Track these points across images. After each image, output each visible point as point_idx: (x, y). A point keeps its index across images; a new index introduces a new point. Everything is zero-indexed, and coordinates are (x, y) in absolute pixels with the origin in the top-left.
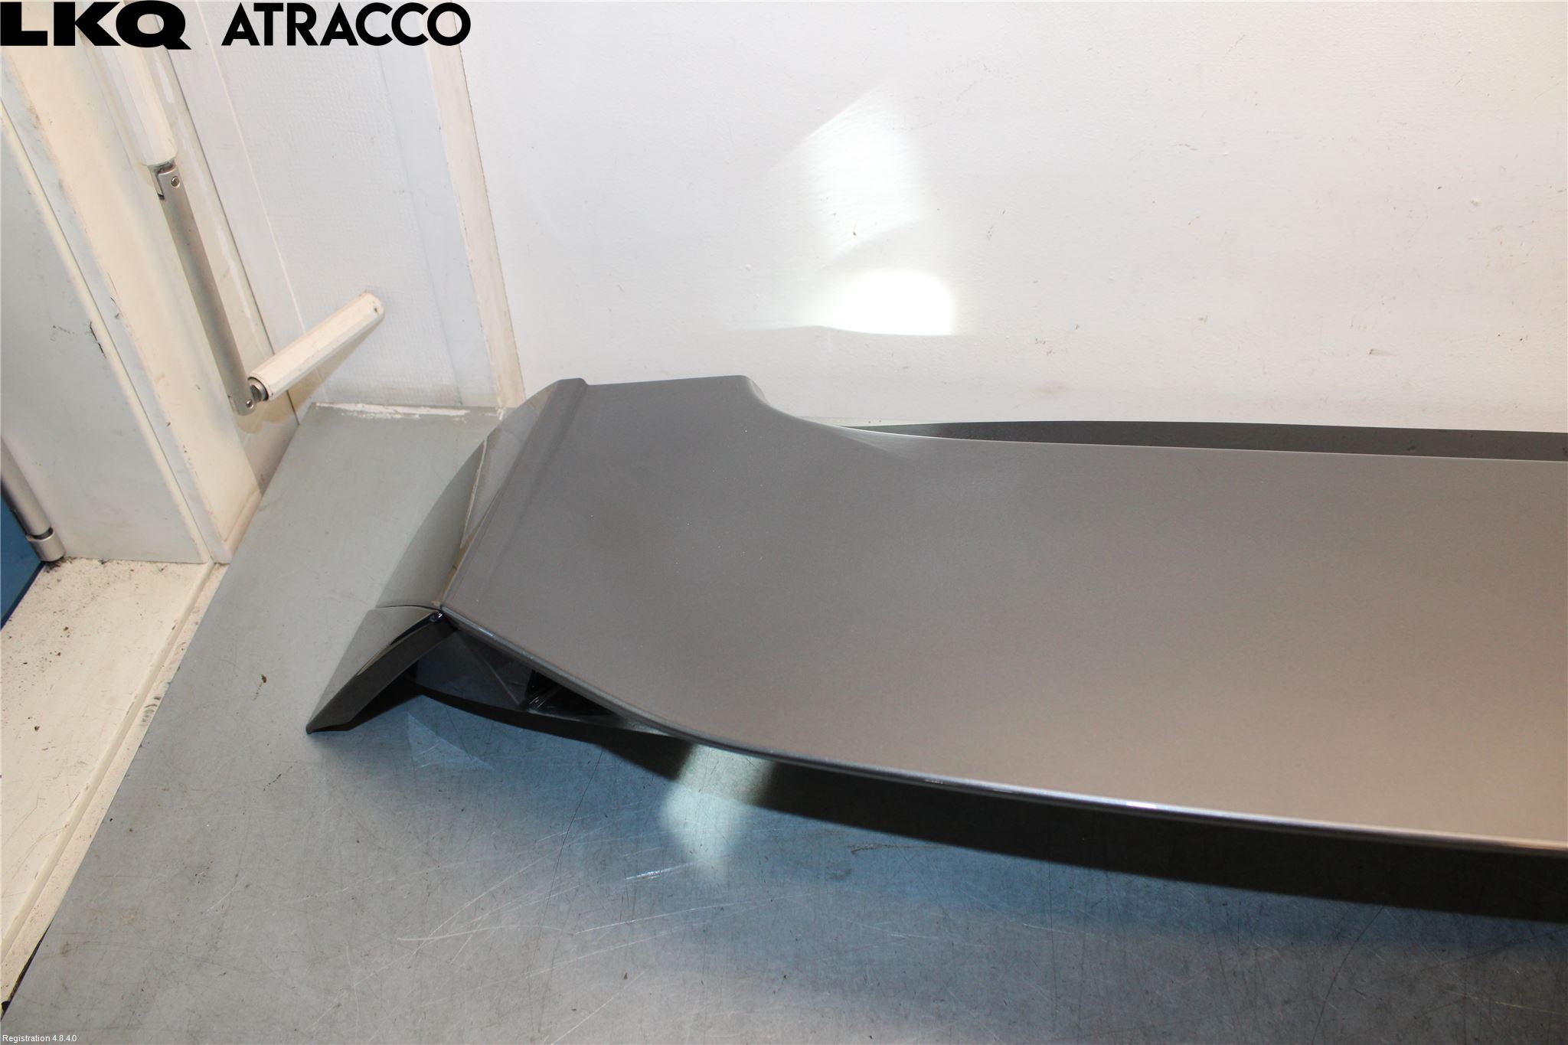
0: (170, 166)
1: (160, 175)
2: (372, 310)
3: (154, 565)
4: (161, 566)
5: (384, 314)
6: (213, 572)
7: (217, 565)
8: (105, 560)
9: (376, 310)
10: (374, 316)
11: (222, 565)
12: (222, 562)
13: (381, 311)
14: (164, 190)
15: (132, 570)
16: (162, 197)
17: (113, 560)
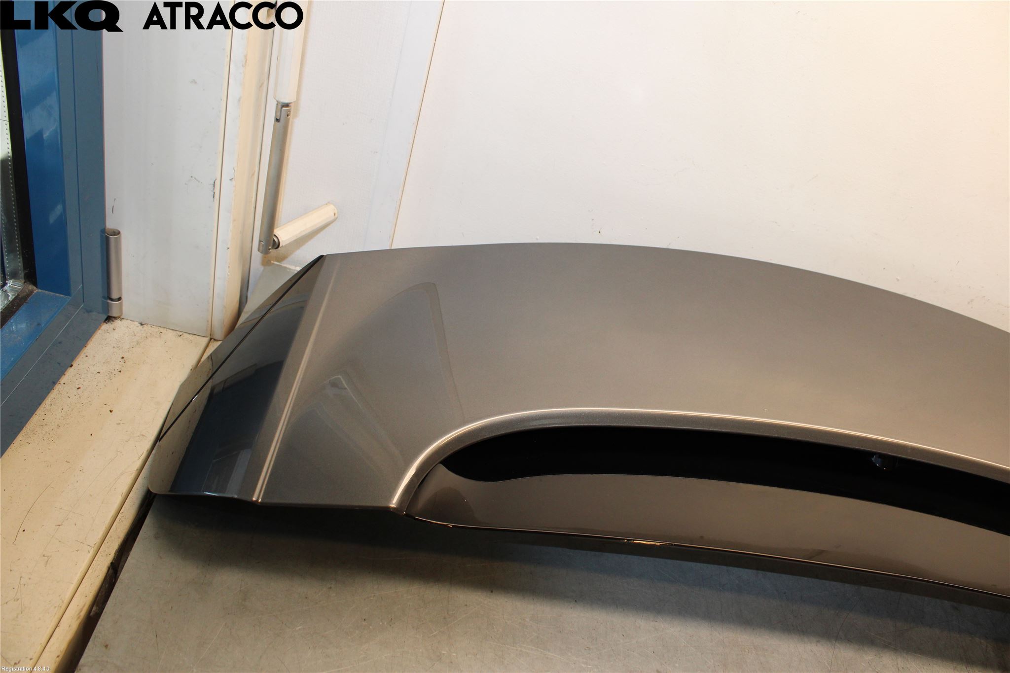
0: (287, 105)
1: (283, 108)
2: (333, 214)
3: (175, 332)
4: (181, 333)
5: (337, 218)
6: (210, 343)
7: (212, 340)
8: (143, 323)
9: (335, 214)
10: (333, 218)
11: (215, 340)
12: (216, 339)
13: (336, 215)
14: (282, 117)
15: (161, 332)
16: (277, 120)
17: (148, 324)
